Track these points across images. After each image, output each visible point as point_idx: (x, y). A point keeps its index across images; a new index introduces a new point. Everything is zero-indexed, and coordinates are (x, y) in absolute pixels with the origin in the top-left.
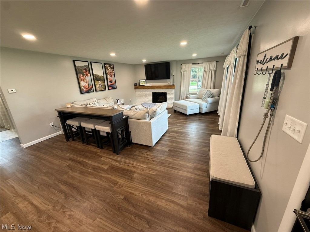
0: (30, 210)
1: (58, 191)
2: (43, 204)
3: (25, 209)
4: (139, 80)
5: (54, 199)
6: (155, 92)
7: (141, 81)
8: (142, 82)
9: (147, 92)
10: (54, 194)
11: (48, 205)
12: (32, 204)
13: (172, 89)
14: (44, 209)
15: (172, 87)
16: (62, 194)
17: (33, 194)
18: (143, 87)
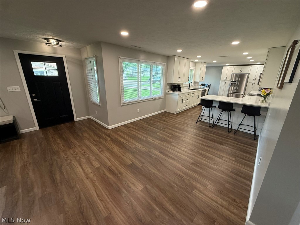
0: (84, 165)
1: (63, 173)
2: (76, 167)
3: (87, 167)
5: (68, 168)
10: (67, 172)
11: (74, 164)
12: (83, 169)
14: (77, 163)
16: (62, 170)
17: (81, 178)
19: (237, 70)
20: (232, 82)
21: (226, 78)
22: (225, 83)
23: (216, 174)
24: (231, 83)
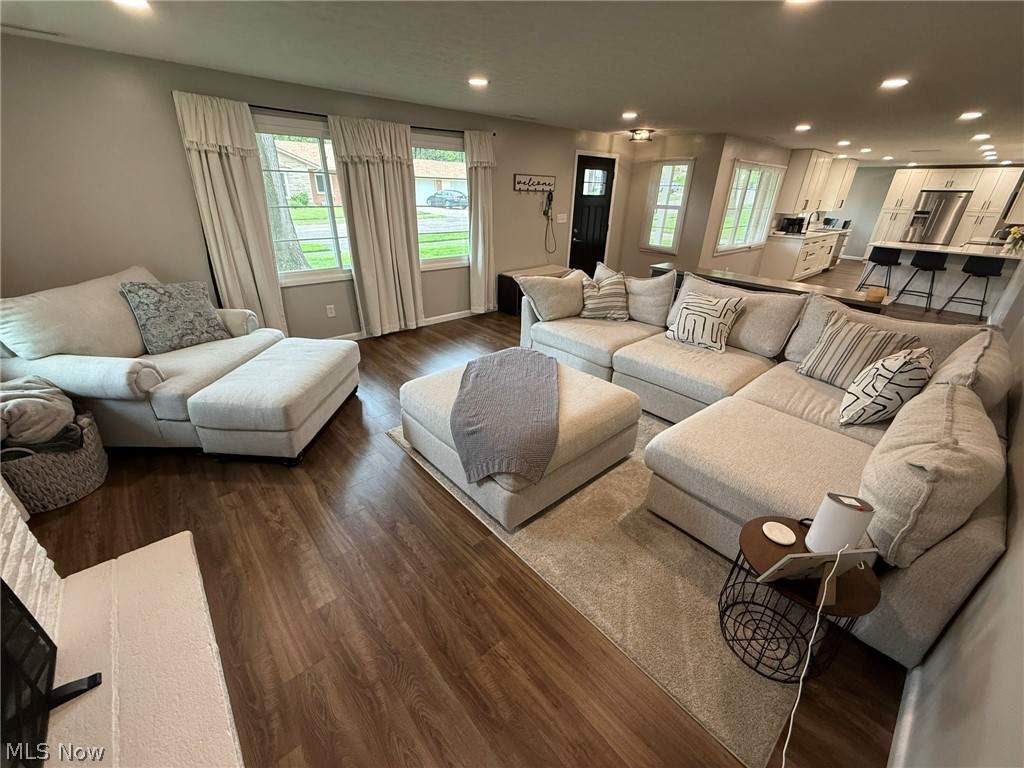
19: (936, 180)
20: (917, 213)
21: (900, 203)
22: (894, 217)
24: (914, 218)
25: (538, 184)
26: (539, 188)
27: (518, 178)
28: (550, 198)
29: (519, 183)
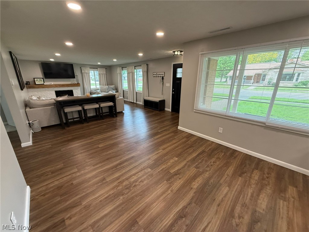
4: (34, 78)
6: (59, 91)
7: (37, 80)
8: (39, 81)
9: (48, 91)
13: (78, 87)
15: (78, 85)
18: (42, 86)
23: (76, 196)
25: (159, 74)
26: (159, 76)
27: (154, 73)
28: (163, 78)
29: (154, 75)
